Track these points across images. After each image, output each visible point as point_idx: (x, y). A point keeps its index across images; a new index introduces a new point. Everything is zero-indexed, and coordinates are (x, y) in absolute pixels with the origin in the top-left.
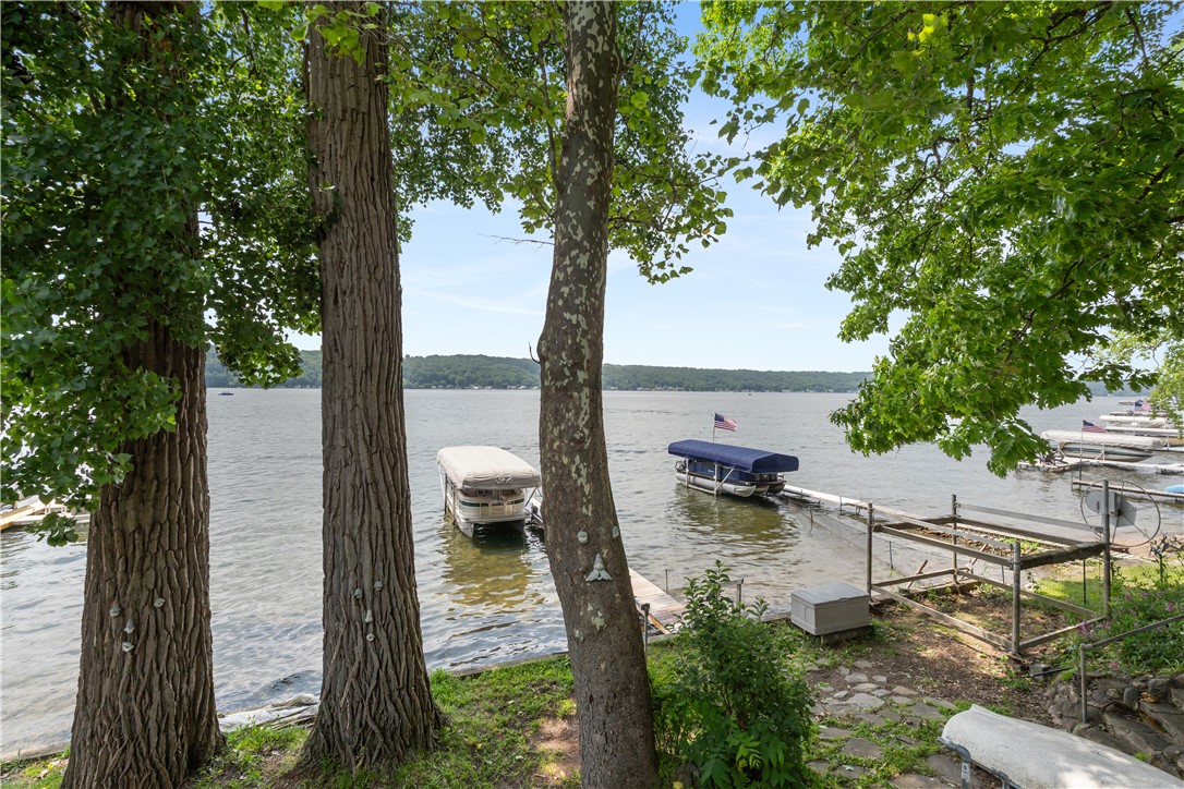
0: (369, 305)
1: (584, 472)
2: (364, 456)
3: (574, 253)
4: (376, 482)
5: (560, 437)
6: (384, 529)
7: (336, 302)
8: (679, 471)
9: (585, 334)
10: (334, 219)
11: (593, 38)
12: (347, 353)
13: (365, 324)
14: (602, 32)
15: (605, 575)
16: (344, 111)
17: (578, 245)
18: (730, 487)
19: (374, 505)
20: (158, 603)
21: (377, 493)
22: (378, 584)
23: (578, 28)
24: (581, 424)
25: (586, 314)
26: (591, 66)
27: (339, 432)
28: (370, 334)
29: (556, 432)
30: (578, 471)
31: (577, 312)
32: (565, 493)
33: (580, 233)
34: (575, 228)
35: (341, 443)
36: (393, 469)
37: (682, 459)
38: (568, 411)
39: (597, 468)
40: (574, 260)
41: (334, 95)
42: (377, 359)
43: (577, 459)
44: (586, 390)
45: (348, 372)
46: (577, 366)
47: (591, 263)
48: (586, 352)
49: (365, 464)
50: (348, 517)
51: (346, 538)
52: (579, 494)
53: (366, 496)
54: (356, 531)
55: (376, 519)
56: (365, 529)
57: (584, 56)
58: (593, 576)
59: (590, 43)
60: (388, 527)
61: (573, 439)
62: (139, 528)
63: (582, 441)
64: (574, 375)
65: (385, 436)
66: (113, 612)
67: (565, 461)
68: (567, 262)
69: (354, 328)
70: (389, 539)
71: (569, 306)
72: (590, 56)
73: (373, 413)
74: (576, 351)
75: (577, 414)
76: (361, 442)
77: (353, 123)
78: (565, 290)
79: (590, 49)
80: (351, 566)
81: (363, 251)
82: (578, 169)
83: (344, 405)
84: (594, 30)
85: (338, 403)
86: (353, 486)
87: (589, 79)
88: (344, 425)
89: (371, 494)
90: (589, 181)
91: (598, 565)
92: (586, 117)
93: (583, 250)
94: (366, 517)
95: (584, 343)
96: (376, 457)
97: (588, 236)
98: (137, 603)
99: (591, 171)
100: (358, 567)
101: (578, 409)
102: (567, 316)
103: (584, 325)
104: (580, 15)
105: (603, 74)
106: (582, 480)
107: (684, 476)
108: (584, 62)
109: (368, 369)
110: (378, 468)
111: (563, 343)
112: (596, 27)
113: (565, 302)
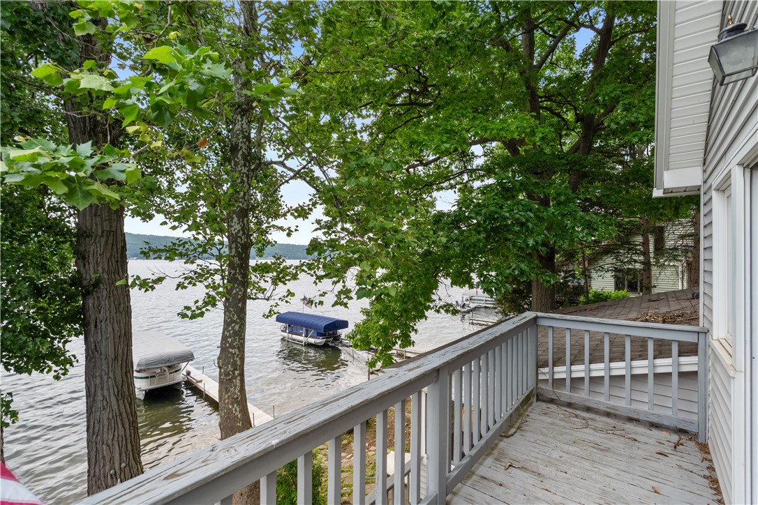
0: (116, 325)
1: (238, 410)
2: (114, 402)
3: (233, 325)
4: (121, 414)
5: (228, 398)
6: (125, 436)
7: (96, 326)
8: (282, 331)
9: (238, 355)
11: (240, 237)
12: (103, 352)
13: (114, 335)
14: (244, 234)
16: (103, 232)
18: (312, 340)
19: (120, 426)
21: (122, 420)
22: (123, 465)
23: (234, 232)
24: (237, 391)
25: (238, 348)
26: (240, 249)
27: (99, 393)
28: (117, 340)
29: (226, 396)
30: (236, 410)
31: (235, 348)
32: (230, 419)
33: (236, 317)
34: (233, 315)
35: (100, 398)
36: (130, 405)
37: (284, 324)
38: (231, 387)
39: (243, 406)
40: (233, 328)
41: (97, 225)
42: (120, 352)
43: (235, 405)
44: (239, 378)
45: (104, 362)
46: (235, 369)
47: (240, 327)
48: (239, 363)
49: (115, 407)
50: (105, 435)
51: (104, 446)
52: (236, 419)
53: (116, 422)
54: (110, 442)
55: (122, 433)
56: (116, 439)
57: (236, 244)
59: (239, 240)
60: (128, 435)
61: (234, 398)
63: (237, 398)
64: (234, 373)
67: (230, 407)
68: (230, 328)
69: (107, 338)
70: (129, 441)
71: (232, 346)
72: (239, 245)
73: (119, 379)
74: (234, 364)
75: (235, 388)
76: (112, 396)
78: (230, 340)
79: (239, 243)
80: (107, 459)
81: (112, 299)
82: (234, 292)
83: (102, 378)
84: (240, 234)
86: (108, 419)
87: (239, 254)
88: (102, 389)
89: (119, 421)
90: (239, 297)
92: (238, 271)
93: (237, 323)
94: (116, 433)
95: (238, 359)
96: (121, 402)
97: (239, 317)
99: (240, 293)
100: (112, 458)
101: (235, 386)
102: (230, 350)
103: (237, 353)
104: (235, 227)
105: (244, 251)
106: (238, 413)
107: (286, 334)
108: (237, 247)
109: (116, 358)
110: (122, 406)
111: (229, 361)
112: (241, 232)
113: (230, 344)
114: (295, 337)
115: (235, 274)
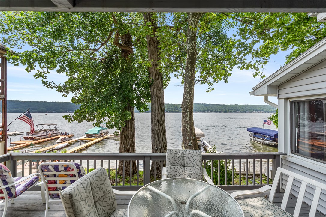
0: (158, 98)
1: (188, 127)
2: (157, 125)
3: (187, 89)
4: (159, 129)
5: (184, 121)
6: (161, 138)
7: (153, 98)
8: (250, 136)
9: (189, 103)
10: (152, 83)
11: (190, 50)
12: (155, 107)
13: (158, 101)
15: (191, 145)
17: (187, 87)
18: (267, 142)
19: (159, 134)
20: (129, 146)
21: (160, 131)
22: (160, 148)
23: (188, 48)
24: (188, 119)
25: (189, 100)
26: (190, 55)
28: (158, 103)
30: (187, 127)
31: (187, 99)
32: (185, 130)
33: (188, 85)
34: (187, 84)
35: (154, 122)
36: (163, 127)
37: (252, 133)
38: (185, 116)
39: (191, 126)
40: (187, 90)
42: (160, 107)
43: (187, 125)
44: (189, 113)
45: (155, 110)
46: (187, 108)
47: (190, 90)
48: (189, 106)
49: (158, 126)
50: (155, 135)
52: (187, 131)
53: (158, 132)
54: (156, 138)
55: (160, 136)
56: (158, 138)
57: (189, 53)
58: (189, 145)
59: (190, 51)
60: (162, 138)
61: (186, 121)
62: (126, 135)
63: (188, 121)
64: (186, 110)
65: (161, 121)
66: (123, 147)
67: (185, 125)
69: (156, 102)
70: (162, 140)
72: (190, 53)
73: (159, 117)
75: (187, 117)
76: (157, 122)
77: (155, 66)
78: (185, 95)
79: (190, 52)
81: (157, 88)
82: (187, 74)
83: (154, 115)
85: (153, 115)
86: (156, 130)
87: (190, 58)
88: (154, 119)
90: (189, 76)
91: (190, 143)
92: (189, 65)
93: (188, 88)
94: (158, 136)
95: (188, 104)
96: (160, 125)
97: (189, 86)
98: (126, 146)
99: (190, 74)
100: (157, 144)
101: (187, 116)
102: (185, 100)
103: (188, 101)
104: (188, 46)
105: (192, 56)
106: (188, 128)
107: (252, 138)
108: (189, 55)
109: (158, 109)
110: (160, 127)
111: (185, 105)
112: (191, 48)
113: (185, 97)
114: (257, 139)
115: (188, 66)
